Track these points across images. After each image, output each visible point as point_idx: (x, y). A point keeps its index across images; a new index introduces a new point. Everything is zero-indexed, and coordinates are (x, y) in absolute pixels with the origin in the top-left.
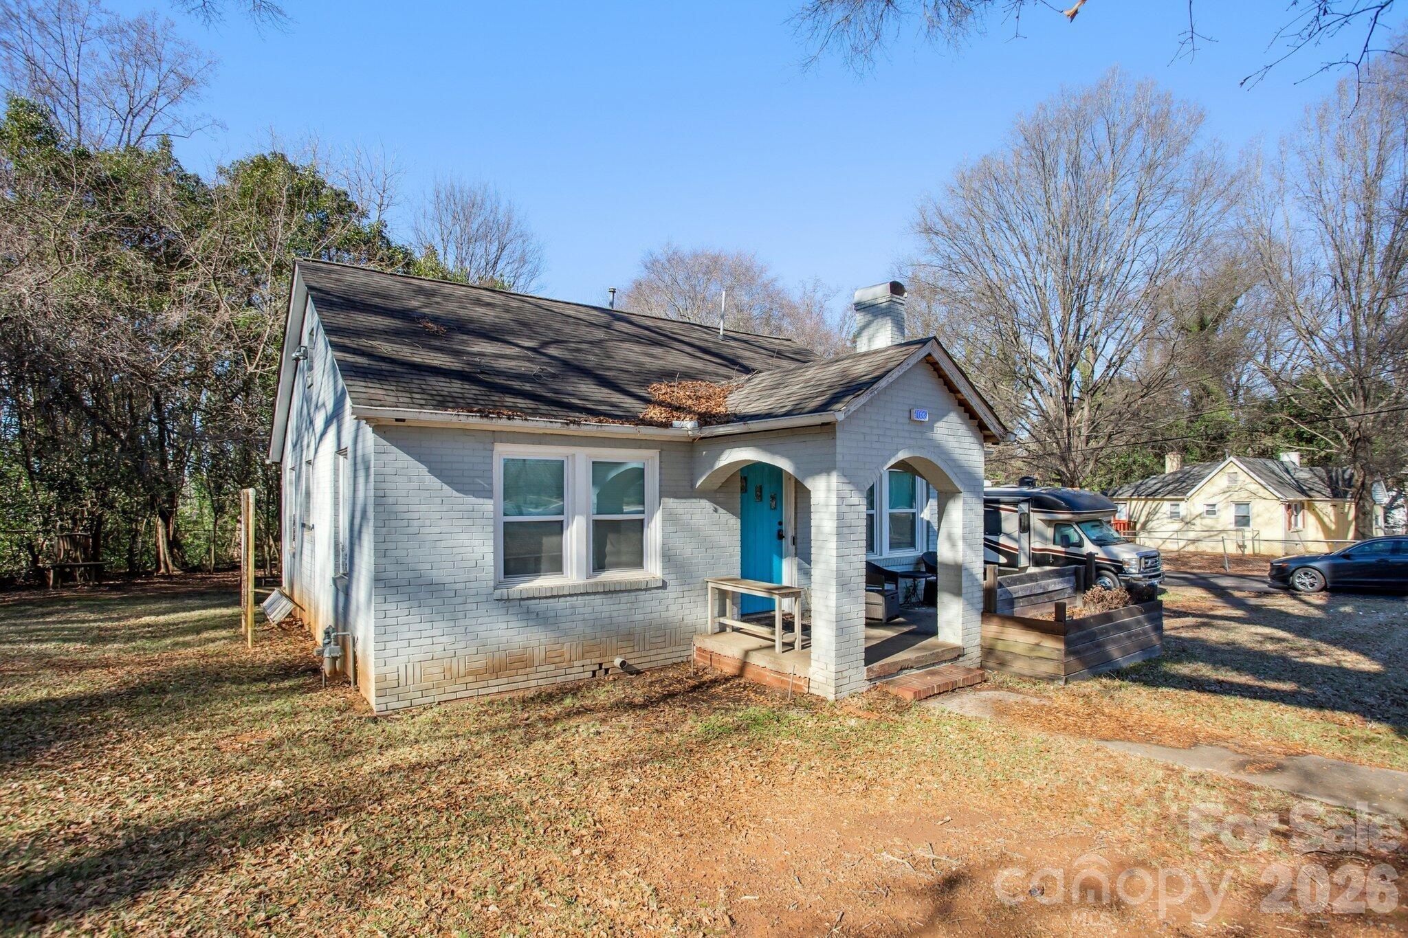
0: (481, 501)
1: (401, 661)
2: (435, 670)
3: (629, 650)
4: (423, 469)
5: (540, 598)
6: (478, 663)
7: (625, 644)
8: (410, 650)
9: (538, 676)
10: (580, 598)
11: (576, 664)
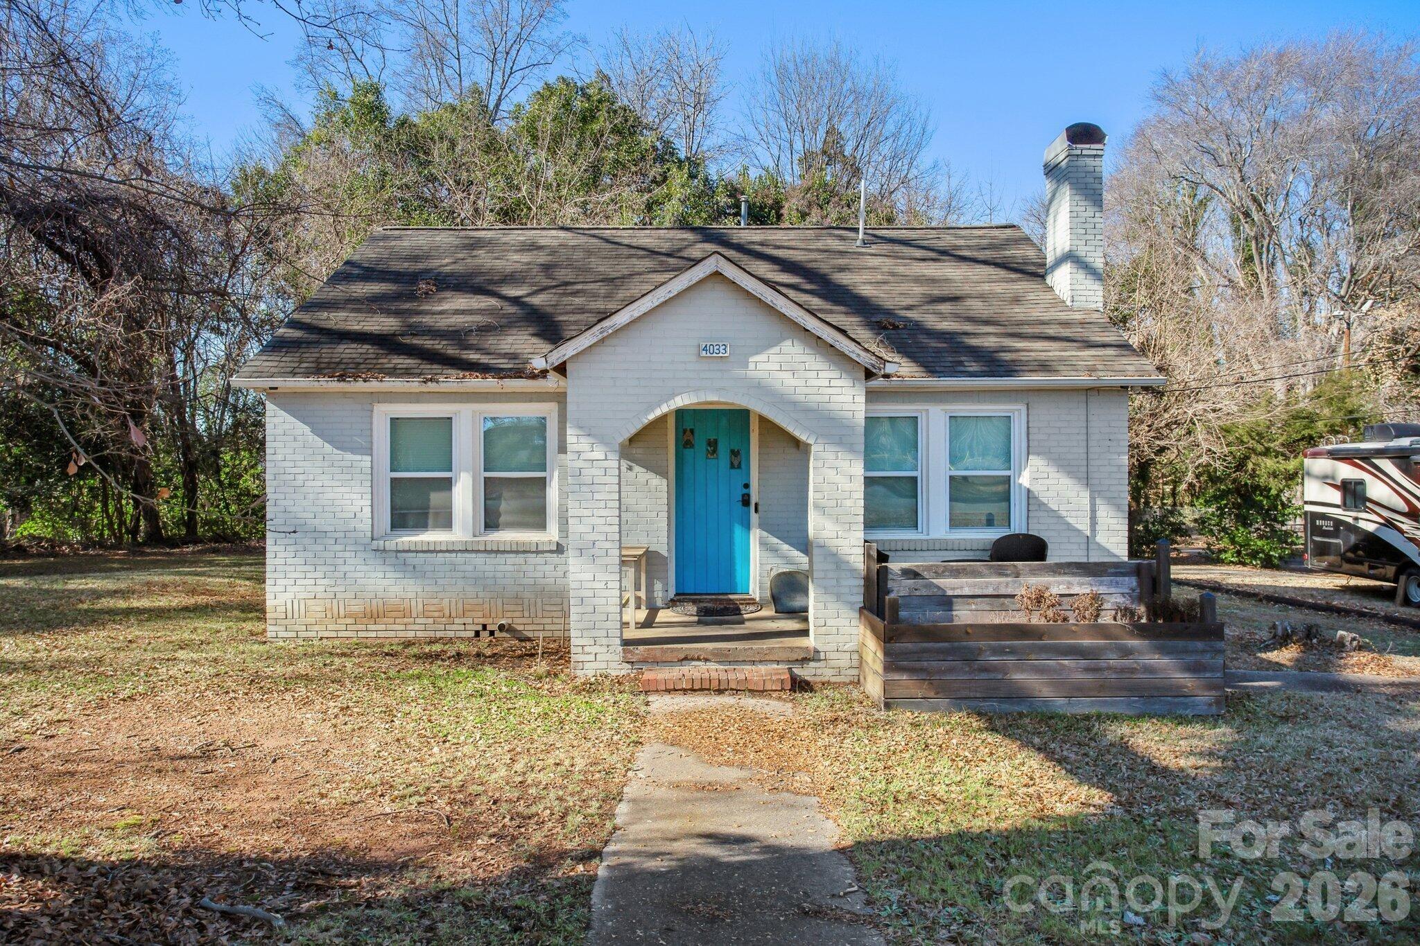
0: (359, 457)
1: (289, 596)
2: (317, 608)
3: (517, 614)
4: (307, 429)
5: (417, 552)
6: (356, 607)
7: (512, 608)
8: (296, 588)
9: (417, 627)
10: (459, 555)
11: (457, 621)
